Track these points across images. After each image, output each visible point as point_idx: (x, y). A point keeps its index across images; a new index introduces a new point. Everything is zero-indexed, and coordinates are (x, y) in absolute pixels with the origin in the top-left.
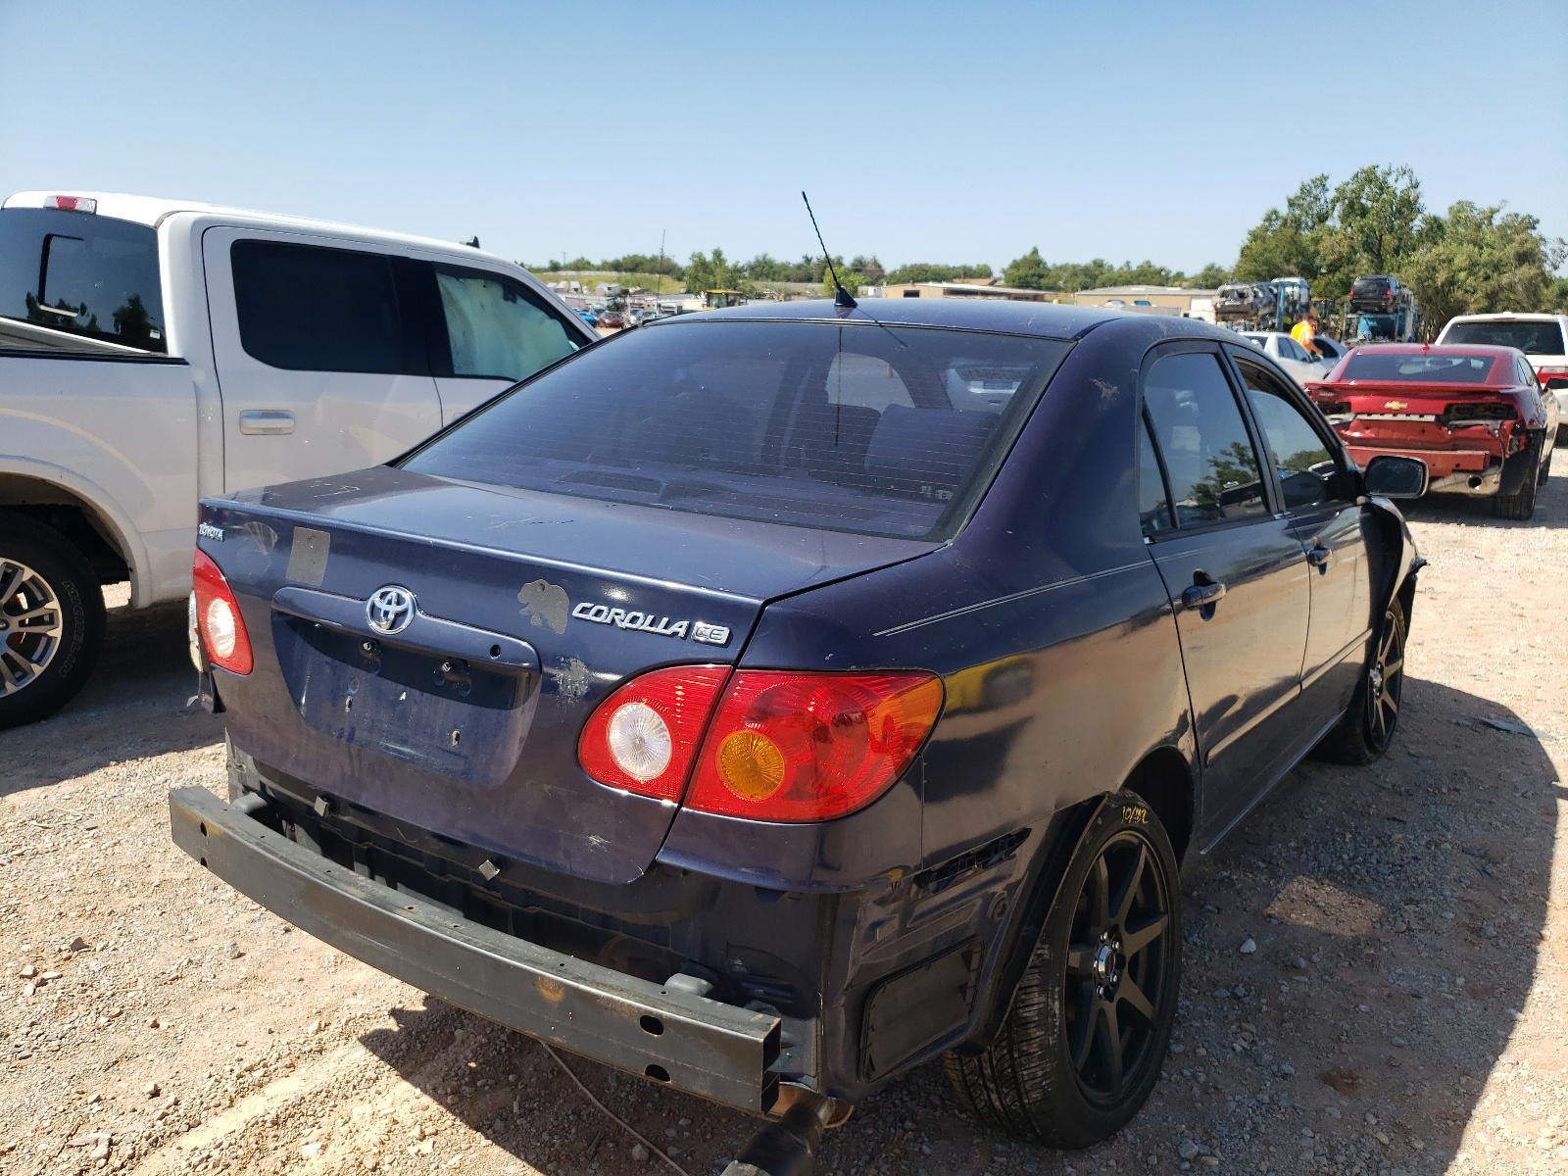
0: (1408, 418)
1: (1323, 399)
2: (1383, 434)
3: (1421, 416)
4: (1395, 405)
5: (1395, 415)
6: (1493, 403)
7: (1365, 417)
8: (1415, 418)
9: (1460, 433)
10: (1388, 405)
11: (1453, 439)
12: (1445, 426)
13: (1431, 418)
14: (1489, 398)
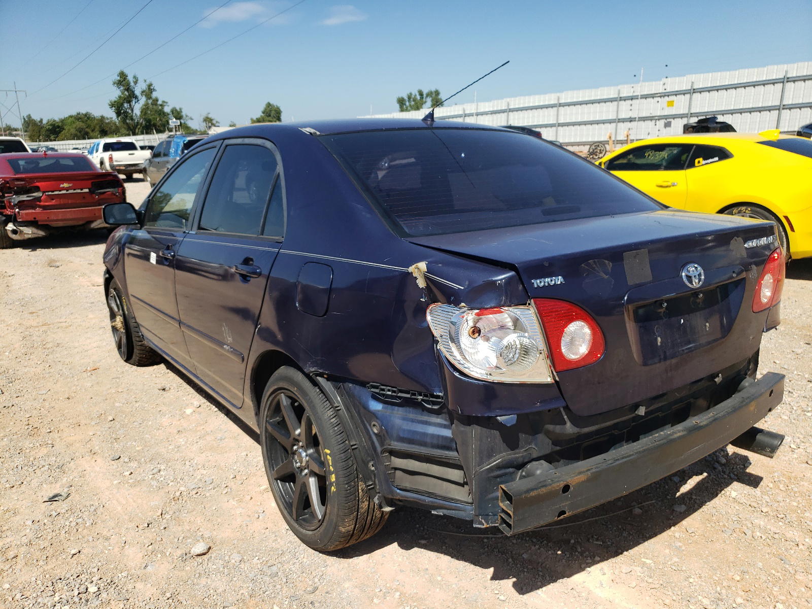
0: (75, 191)
1: (18, 186)
2: (62, 201)
3: (82, 190)
4: (66, 185)
5: (67, 191)
6: (111, 180)
7: (50, 193)
8: (79, 191)
9: (102, 196)
10: (62, 186)
11: (99, 200)
12: (94, 194)
13: (87, 190)
14: (109, 178)
